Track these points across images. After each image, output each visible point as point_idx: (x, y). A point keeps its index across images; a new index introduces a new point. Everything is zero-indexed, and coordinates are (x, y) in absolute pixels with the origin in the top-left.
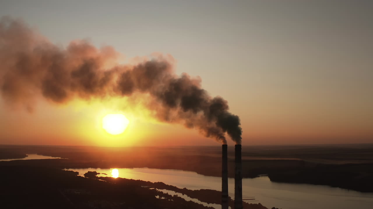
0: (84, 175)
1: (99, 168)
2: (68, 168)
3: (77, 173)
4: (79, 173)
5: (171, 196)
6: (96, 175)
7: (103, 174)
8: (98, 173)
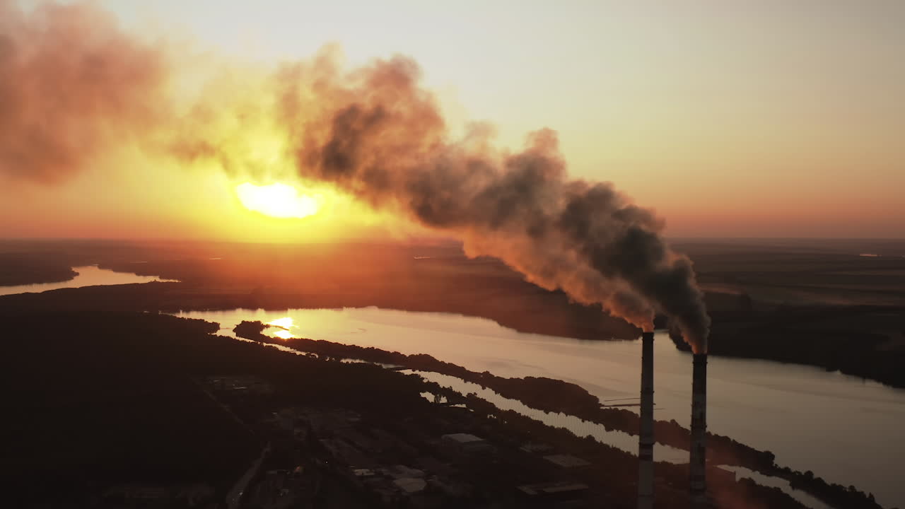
0: (234, 331)
1: (261, 308)
2: (187, 310)
3: (216, 326)
4: (220, 326)
5: (460, 394)
6: (262, 330)
7: (276, 327)
8: (265, 323)
